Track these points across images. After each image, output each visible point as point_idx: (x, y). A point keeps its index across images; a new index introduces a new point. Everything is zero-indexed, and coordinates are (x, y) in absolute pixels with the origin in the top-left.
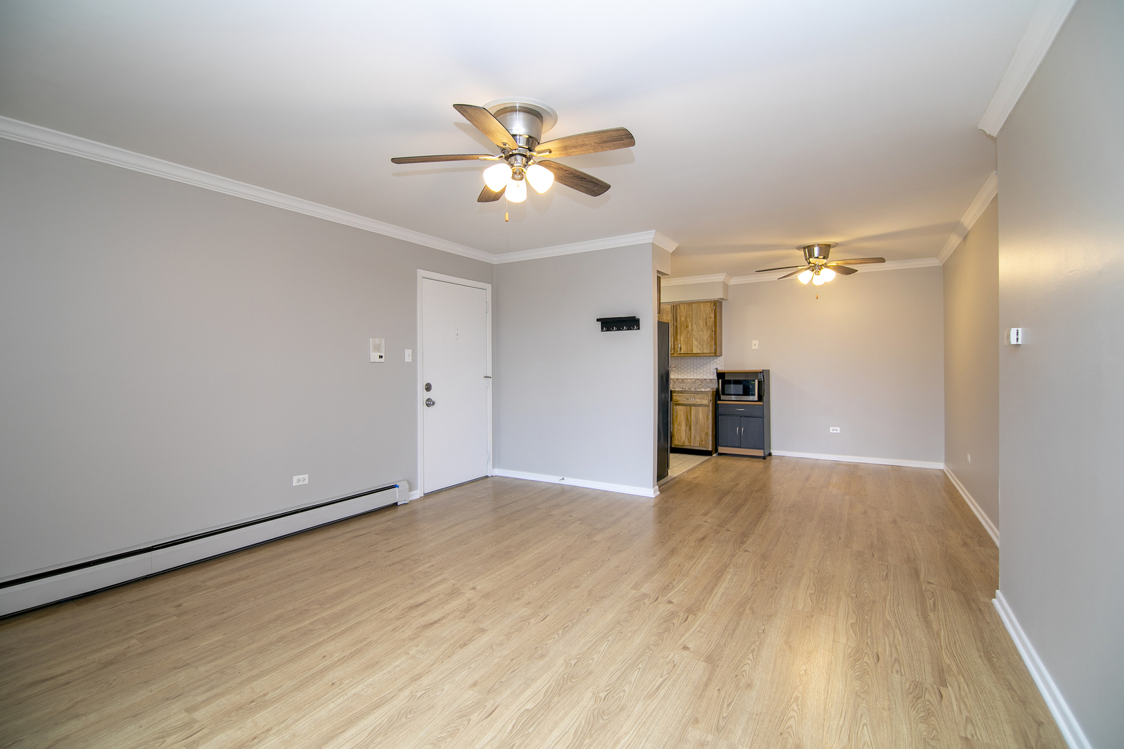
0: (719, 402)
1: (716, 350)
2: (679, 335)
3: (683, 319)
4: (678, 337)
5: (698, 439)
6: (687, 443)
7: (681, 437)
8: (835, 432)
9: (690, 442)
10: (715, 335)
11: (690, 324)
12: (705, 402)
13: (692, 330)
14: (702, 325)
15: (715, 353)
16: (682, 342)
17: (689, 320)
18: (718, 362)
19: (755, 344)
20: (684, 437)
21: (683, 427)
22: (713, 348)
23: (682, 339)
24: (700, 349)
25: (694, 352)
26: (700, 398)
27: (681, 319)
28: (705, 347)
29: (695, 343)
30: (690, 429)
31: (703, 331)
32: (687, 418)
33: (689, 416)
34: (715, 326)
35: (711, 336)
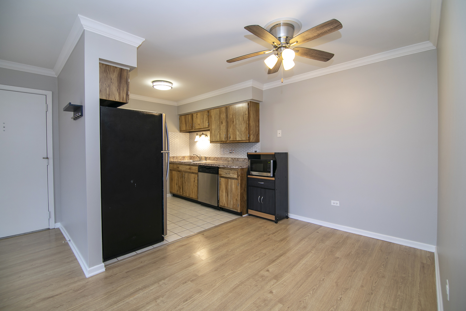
0: (249, 176)
1: (249, 137)
2: (229, 128)
3: (231, 117)
4: (229, 130)
5: (232, 203)
6: (226, 206)
7: (223, 201)
8: (335, 205)
9: (228, 204)
10: (249, 127)
11: (235, 120)
12: (236, 176)
13: (236, 124)
14: (241, 120)
15: (249, 140)
16: (231, 133)
17: (234, 117)
18: (257, 147)
19: (279, 133)
20: (224, 201)
21: (224, 194)
22: (248, 136)
23: (231, 131)
24: (240, 138)
25: (237, 139)
26: (233, 174)
27: (230, 116)
28: (243, 135)
29: (238, 133)
30: (228, 195)
31: (242, 124)
32: (226, 187)
33: (227, 186)
34: (249, 120)
35: (246, 128)
